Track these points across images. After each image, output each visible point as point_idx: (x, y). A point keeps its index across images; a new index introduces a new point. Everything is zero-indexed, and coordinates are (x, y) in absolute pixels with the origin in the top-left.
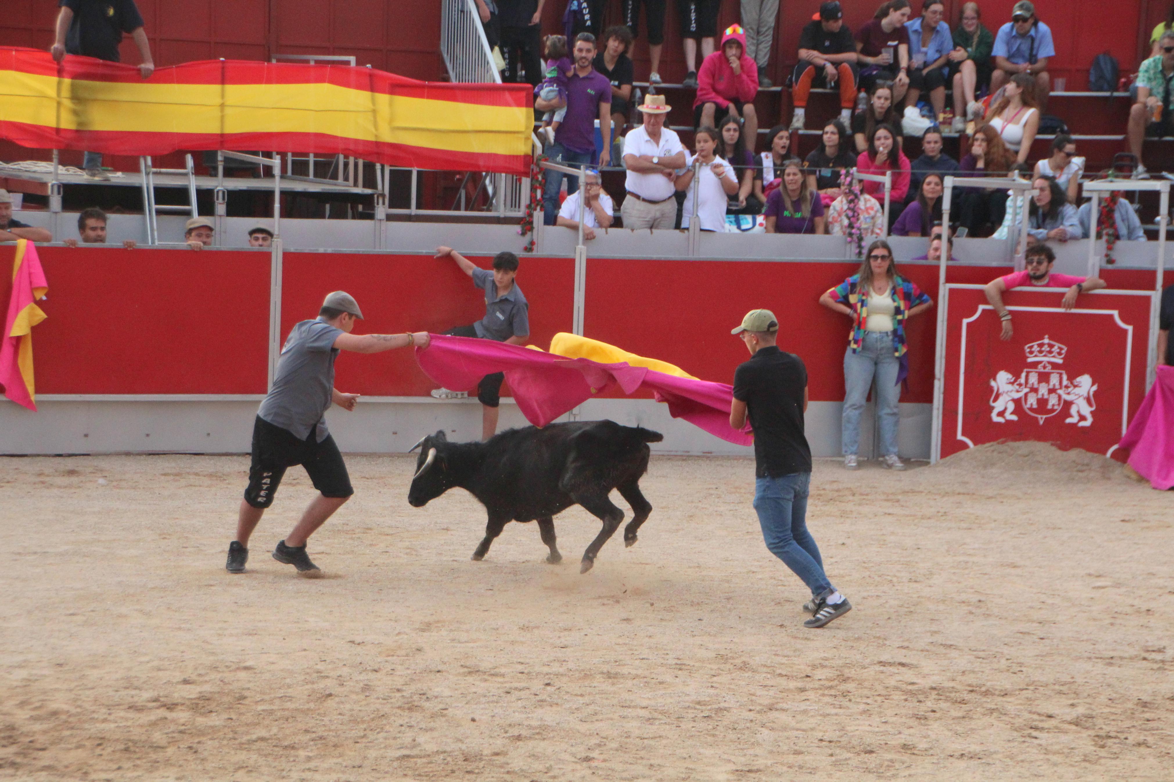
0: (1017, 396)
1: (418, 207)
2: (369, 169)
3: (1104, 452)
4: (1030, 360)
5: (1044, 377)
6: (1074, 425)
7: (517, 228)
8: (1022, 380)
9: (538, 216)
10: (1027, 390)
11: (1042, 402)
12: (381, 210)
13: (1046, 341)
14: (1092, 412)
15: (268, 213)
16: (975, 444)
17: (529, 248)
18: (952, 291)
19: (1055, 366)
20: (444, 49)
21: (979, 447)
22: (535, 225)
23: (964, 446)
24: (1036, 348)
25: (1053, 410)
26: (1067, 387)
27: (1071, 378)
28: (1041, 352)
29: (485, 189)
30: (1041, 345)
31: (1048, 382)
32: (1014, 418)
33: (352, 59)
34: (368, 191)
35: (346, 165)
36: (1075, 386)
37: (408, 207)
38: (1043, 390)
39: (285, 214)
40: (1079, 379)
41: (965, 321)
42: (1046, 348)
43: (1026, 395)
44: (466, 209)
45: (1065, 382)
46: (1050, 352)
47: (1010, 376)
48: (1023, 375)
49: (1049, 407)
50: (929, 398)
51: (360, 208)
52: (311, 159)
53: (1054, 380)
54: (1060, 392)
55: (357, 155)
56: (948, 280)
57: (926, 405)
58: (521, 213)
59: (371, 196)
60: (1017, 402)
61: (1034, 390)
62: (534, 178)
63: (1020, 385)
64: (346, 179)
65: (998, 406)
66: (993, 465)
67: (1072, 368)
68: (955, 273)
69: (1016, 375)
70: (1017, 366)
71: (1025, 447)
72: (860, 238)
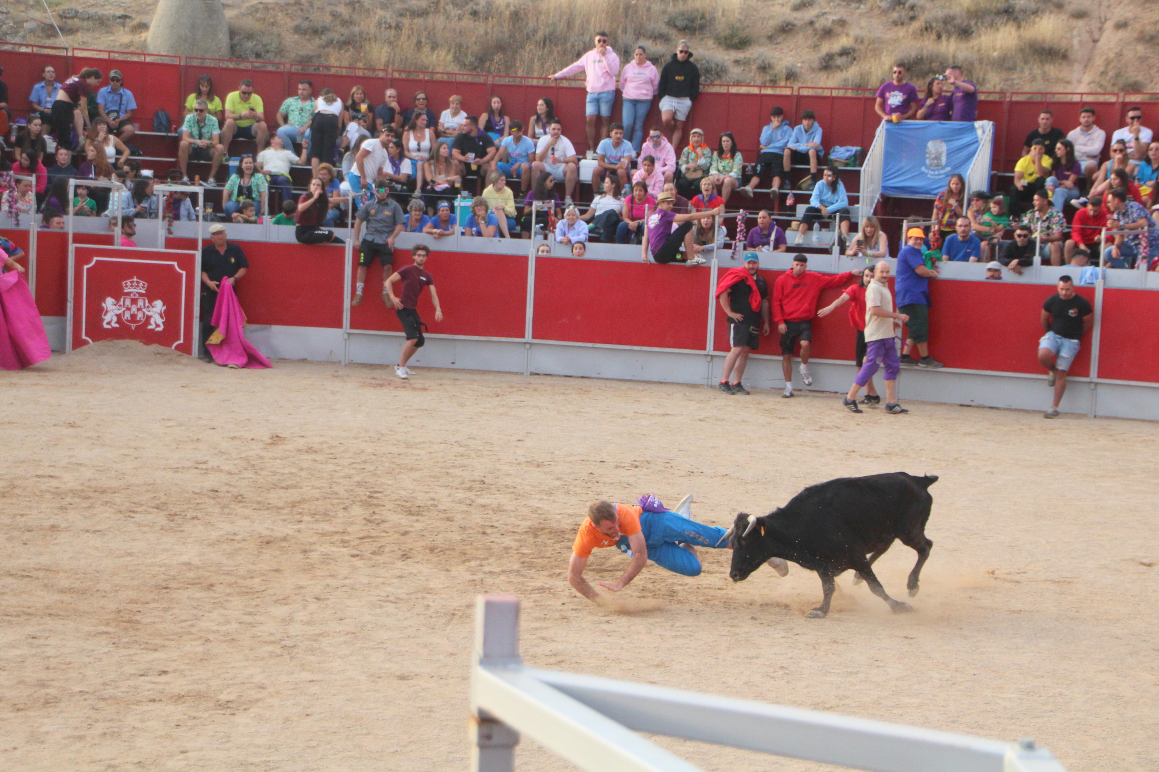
0: (118, 312)
3: (170, 345)
4: (126, 291)
5: (134, 301)
6: (152, 330)
8: (122, 303)
10: (124, 309)
11: (133, 316)
13: (135, 279)
14: (163, 323)
16: (93, 341)
18: (76, 248)
19: (141, 295)
21: (96, 343)
23: (86, 343)
24: (129, 284)
25: (140, 321)
26: (148, 307)
27: (150, 302)
28: (132, 286)
30: (132, 282)
31: (137, 304)
32: (117, 325)
36: (153, 307)
38: (134, 309)
40: (155, 303)
41: (86, 267)
42: (135, 284)
43: (124, 312)
45: (147, 304)
46: (138, 286)
47: (114, 300)
48: (122, 300)
49: (138, 319)
50: (63, 313)
53: (140, 303)
54: (144, 310)
57: (62, 318)
60: (118, 316)
61: (129, 309)
63: (120, 306)
65: (107, 318)
66: (104, 354)
67: (151, 296)
68: (79, 238)
69: (117, 299)
70: (118, 294)
71: (123, 343)
72: (17, 215)
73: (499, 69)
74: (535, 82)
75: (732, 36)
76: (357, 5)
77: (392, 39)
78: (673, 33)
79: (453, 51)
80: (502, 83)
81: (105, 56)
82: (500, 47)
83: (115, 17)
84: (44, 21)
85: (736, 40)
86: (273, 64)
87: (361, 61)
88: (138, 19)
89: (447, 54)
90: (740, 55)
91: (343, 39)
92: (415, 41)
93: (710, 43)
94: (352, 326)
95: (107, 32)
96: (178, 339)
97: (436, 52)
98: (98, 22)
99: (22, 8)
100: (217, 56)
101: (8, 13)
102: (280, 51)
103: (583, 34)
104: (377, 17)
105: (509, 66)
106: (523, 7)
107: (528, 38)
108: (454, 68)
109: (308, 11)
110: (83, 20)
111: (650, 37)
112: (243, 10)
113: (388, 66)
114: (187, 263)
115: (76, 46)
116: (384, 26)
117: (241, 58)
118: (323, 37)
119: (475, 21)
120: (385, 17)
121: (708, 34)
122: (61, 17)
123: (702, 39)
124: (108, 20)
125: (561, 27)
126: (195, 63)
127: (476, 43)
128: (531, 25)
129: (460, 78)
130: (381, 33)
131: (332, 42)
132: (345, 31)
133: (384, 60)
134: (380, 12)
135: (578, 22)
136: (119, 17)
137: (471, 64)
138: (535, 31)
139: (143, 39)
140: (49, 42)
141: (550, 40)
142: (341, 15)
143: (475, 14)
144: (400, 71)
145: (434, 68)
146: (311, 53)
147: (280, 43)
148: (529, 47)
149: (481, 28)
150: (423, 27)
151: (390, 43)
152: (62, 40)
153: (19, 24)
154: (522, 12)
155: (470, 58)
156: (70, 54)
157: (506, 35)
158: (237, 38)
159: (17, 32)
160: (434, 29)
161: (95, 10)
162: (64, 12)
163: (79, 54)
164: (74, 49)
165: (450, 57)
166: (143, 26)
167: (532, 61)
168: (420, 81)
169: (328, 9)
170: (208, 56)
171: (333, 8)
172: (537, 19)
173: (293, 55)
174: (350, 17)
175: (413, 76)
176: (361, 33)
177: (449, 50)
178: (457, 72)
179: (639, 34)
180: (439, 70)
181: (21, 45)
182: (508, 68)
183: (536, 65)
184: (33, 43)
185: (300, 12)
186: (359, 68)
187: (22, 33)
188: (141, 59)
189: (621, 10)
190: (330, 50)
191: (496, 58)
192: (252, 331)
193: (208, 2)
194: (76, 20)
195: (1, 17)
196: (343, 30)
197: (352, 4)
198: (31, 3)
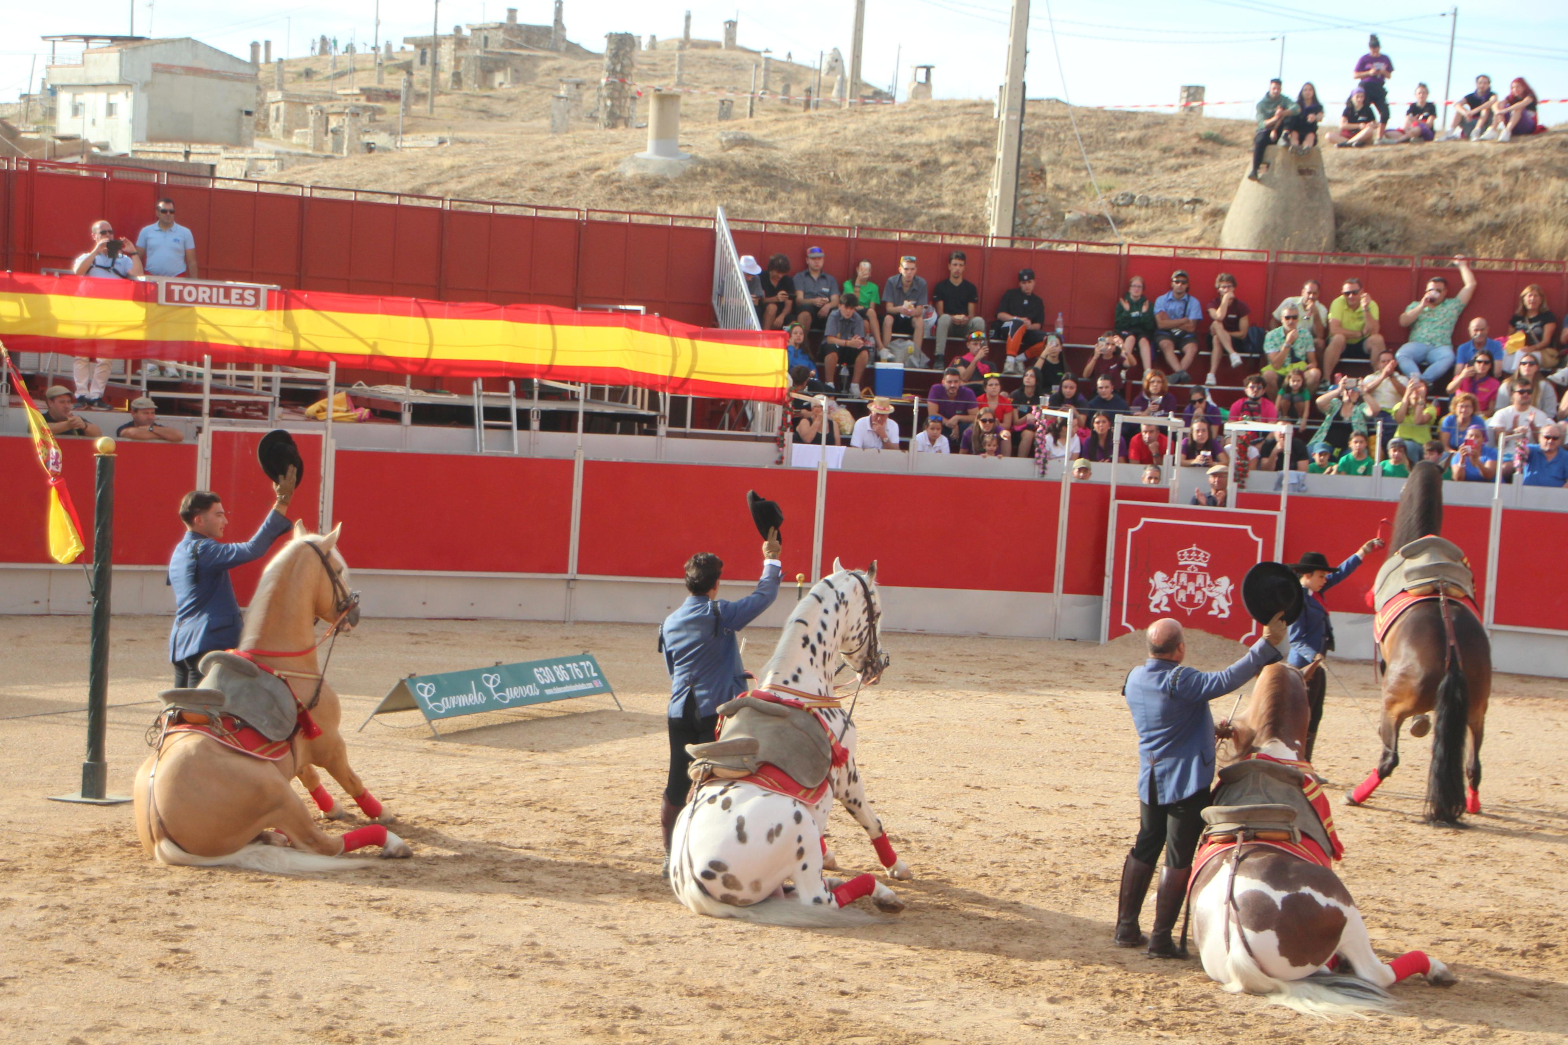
0: (1170, 592)
1: (692, 426)
2: (653, 396)
3: (1238, 639)
4: (1181, 563)
5: (1192, 578)
6: (1215, 616)
7: (772, 446)
8: (1175, 579)
9: (788, 435)
10: (1178, 587)
11: (1190, 597)
12: (663, 428)
13: (1194, 548)
14: (1229, 607)
15: (572, 428)
16: (1136, 629)
17: (780, 462)
18: (1120, 506)
19: (1201, 569)
20: (715, 302)
22: (785, 443)
24: (1186, 554)
25: (1198, 604)
26: (1210, 586)
27: (1213, 579)
28: (1190, 557)
29: (744, 414)
30: (1190, 552)
31: (1194, 581)
32: (1168, 609)
33: (641, 308)
34: (653, 413)
35: (635, 392)
36: (1216, 586)
37: (683, 425)
38: (1191, 587)
39: (586, 430)
40: (1219, 580)
41: (1130, 531)
42: (1194, 554)
43: (1178, 591)
44: (729, 429)
45: (1208, 582)
46: (1197, 557)
47: (1165, 576)
48: (1176, 575)
49: (1196, 601)
50: (1099, 591)
51: (645, 426)
52: (607, 387)
53: (1200, 580)
54: (1204, 589)
55: (643, 385)
56: (1118, 497)
57: (1097, 597)
58: (775, 433)
59: (654, 417)
60: (1170, 597)
61: (1184, 588)
62: (785, 406)
63: (1173, 583)
64: (635, 403)
65: (1155, 599)
67: (1214, 571)
68: (1124, 492)
70: (1171, 568)
72: (1045, 462)
76: (1521, 175)
81: (1167, 253)
83: (1182, 202)
84: (1093, 210)
86: (1394, 257)
87: (1521, 251)
88: (1213, 203)
91: (1499, 220)
94: (1497, 620)
95: (1171, 222)
96: (1250, 630)
98: (1158, 210)
99: (1063, 195)
100: (1314, 249)
101: (1045, 202)
102: (1405, 240)
109: (1449, 185)
110: (1140, 207)
112: (1356, 186)
114: (1266, 527)
115: (1130, 240)
117: (1349, 251)
122: (1114, 204)
124: (1174, 206)
126: (1287, 259)
130: (1555, 211)
131: (1481, 226)
132: (1501, 211)
133: (1557, 247)
136: (1188, 202)
139: (1218, 229)
142: (1496, 188)
146: (1449, 242)
147: (1405, 230)
152: (1116, 234)
153: (1059, 216)
156: (1124, 252)
158: (1344, 224)
159: (1056, 226)
161: (1157, 194)
162: (1117, 199)
163: (1134, 251)
164: (1130, 245)
166: (1218, 214)
169: (1479, 181)
170: (1304, 249)
171: (1487, 179)
173: (1423, 245)
174: (1511, 191)
176: (1525, 212)
181: (1060, 242)
184: (1076, 239)
186: (1517, 261)
187: (1063, 227)
188: (1216, 255)
192: (1352, 622)
193: (1309, 177)
194: (1132, 208)
195: (1035, 208)
196: (1498, 210)
197: (1513, 173)
198: (1075, 188)
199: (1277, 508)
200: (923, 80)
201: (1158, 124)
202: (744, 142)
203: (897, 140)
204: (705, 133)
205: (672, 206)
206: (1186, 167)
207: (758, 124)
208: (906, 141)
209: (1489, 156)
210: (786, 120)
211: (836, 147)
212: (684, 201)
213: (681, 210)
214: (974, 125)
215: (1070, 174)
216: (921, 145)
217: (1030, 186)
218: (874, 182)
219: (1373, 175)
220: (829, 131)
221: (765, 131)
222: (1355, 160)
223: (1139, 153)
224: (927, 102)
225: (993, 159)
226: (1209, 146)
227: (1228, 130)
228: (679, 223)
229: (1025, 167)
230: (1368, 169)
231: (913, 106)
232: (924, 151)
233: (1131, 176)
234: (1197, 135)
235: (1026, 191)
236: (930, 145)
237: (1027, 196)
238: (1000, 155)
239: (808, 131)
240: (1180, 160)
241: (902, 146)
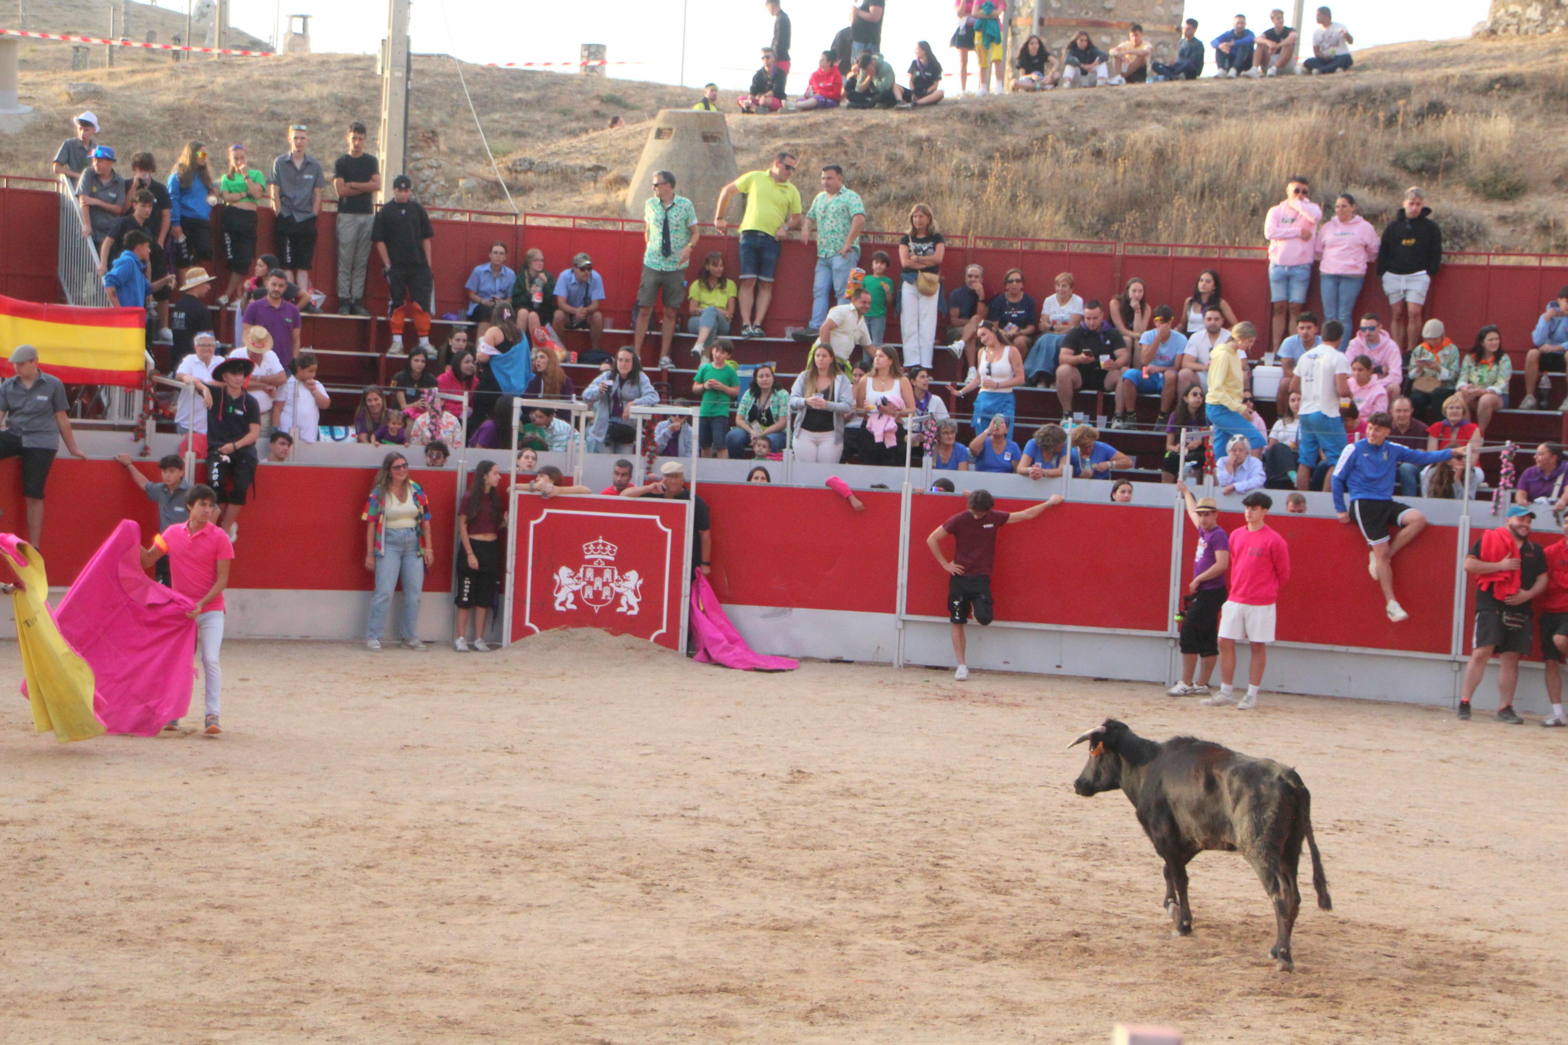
0: (576, 588)
3: (648, 638)
4: (587, 557)
5: (599, 572)
6: (624, 614)
7: (131, 435)
8: (581, 575)
9: (151, 424)
10: (584, 583)
11: (597, 594)
13: (601, 541)
14: (638, 603)
16: (541, 629)
17: (141, 453)
19: (608, 562)
20: (61, 275)
21: (545, 632)
22: (148, 432)
23: (530, 631)
24: (592, 547)
25: (606, 601)
26: (618, 581)
27: (621, 574)
28: (596, 550)
29: (100, 400)
30: (596, 545)
31: (602, 576)
32: (574, 607)
36: (625, 581)
38: (598, 583)
40: (627, 574)
41: (533, 523)
42: (600, 547)
43: (584, 587)
44: (83, 417)
45: (616, 577)
46: (604, 551)
47: (570, 571)
48: (581, 570)
49: (603, 598)
53: (607, 574)
54: (612, 585)
58: (134, 422)
60: (576, 593)
61: (591, 583)
62: (146, 391)
63: (579, 579)
65: (560, 597)
66: (555, 648)
67: (622, 565)
69: (576, 570)
70: (576, 562)
71: (582, 632)
73: (1132, 234)
74: (1186, 253)
75: (1496, 181)
76: (925, 145)
77: (975, 192)
78: (1401, 176)
79: (1064, 208)
80: (1137, 253)
81: (568, 224)
82: (1135, 202)
83: (583, 169)
84: (486, 175)
85: (1501, 186)
88: (615, 171)
89: (1056, 213)
90: (1508, 209)
91: (904, 193)
92: (1009, 195)
93: (1461, 191)
94: (909, 611)
95: (573, 190)
96: (661, 627)
97: (1039, 210)
98: (559, 177)
99: (458, 160)
101: (439, 167)
103: (1261, 181)
104: (955, 161)
105: (1148, 229)
106: (1171, 143)
107: (1178, 187)
108: (1065, 233)
109: (855, 154)
110: (540, 174)
111: (1366, 184)
113: (968, 231)
114: (674, 517)
115: (529, 210)
116: (963, 173)
118: (875, 191)
119: (1098, 164)
120: (965, 161)
121: (1457, 179)
122: (509, 169)
123: (1447, 186)
124: (574, 173)
125: (1230, 170)
127: (1098, 195)
128: (1182, 169)
129: (1074, 248)
130: (959, 183)
131: (888, 198)
132: (908, 183)
133: (961, 224)
134: (959, 155)
135: (1254, 164)
136: (590, 170)
137: (1091, 226)
138: (1189, 177)
139: (621, 199)
140: (492, 206)
141: (1211, 191)
142: (901, 159)
143: (1098, 154)
144: (985, 239)
145: (1035, 234)
148: (1179, 201)
149: (1107, 174)
150: (1021, 174)
151: (972, 198)
152: (511, 203)
153: (452, 183)
154: (1169, 150)
155: (1090, 219)
156: (520, 222)
157: (1145, 184)
159: (450, 194)
160: (1037, 177)
161: (556, 160)
162: (514, 164)
163: (532, 222)
164: (526, 215)
165: (1059, 217)
166: (623, 181)
167: (1183, 221)
168: (1016, 252)
169: (884, 151)
171: (892, 149)
172: (1193, 160)
174: (916, 162)
175: (1005, 246)
176: (930, 184)
177: (1059, 208)
178: (1069, 237)
179: (1347, 179)
180: (1044, 236)
181: (455, 211)
182: (1146, 232)
183: (1190, 226)
184: (470, 208)
185: (843, 156)
187: (456, 195)
188: (619, 226)
189: (1322, 143)
190: (885, 209)
191: (1129, 218)
192: (764, 616)
193: (713, 144)
194: (530, 175)
195: (427, 172)
196: (904, 181)
197: (918, 143)
198: (470, 152)
199: (687, 497)
200: (300, 31)
201: (555, 84)
202: (95, 95)
203: (271, 95)
204: (49, 84)
205: (13, 166)
206: (585, 131)
207: (112, 76)
208: (283, 97)
209: (893, 125)
210: (145, 71)
211: (203, 102)
212: (26, 161)
213: (24, 170)
214: (358, 80)
215: (465, 137)
216: (299, 103)
217: (422, 148)
218: (248, 142)
219: (779, 143)
220: (193, 84)
221: (120, 83)
222: (761, 127)
223: (538, 116)
224: (305, 55)
225: (378, 119)
226: (612, 111)
227: (631, 92)
228: (21, 186)
229: (415, 128)
230: (775, 137)
231: (289, 59)
232: (301, 109)
233: (529, 139)
234: (598, 97)
235: (417, 154)
236: (310, 102)
237: (417, 160)
238: (385, 115)
239: (170, 84)
240: (581, 124)
241: (277, 103)
